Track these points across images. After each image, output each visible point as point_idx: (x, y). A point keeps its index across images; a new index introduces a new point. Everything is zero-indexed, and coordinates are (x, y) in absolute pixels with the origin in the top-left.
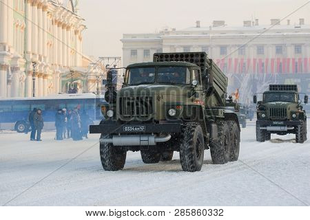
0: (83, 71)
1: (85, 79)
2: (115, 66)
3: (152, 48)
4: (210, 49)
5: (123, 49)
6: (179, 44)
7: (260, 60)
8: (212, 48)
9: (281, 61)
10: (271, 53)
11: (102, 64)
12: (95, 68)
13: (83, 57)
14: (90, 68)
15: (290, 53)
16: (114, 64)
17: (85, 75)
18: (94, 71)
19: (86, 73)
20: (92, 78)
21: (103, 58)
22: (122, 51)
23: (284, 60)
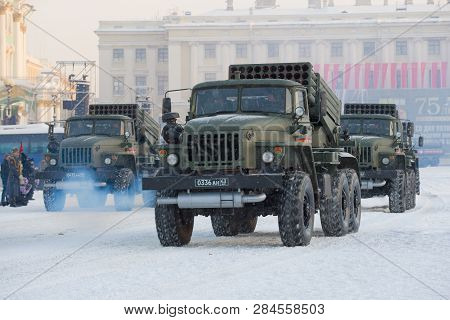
0: (29, 85)
1: (33, 99)
2: (84, 77)
3: (150, 47)
4: (249, 47)
5: (99, 46)
6: (197, 39)
7: (336, 66)
8: (253, 46)
9: (372, 68)
10: (354, 55)
11: (63, 73)
12: (49, 81)
13: (28, 61)
14: (42, 81)
15: (388, 55)
16: (84, 73)
17: (32, 93)
18: (48, 85)
19: (34, 90)
20: (45, 97)
21: (63, 63)
22: (98, 51)
23: (377, 66)
